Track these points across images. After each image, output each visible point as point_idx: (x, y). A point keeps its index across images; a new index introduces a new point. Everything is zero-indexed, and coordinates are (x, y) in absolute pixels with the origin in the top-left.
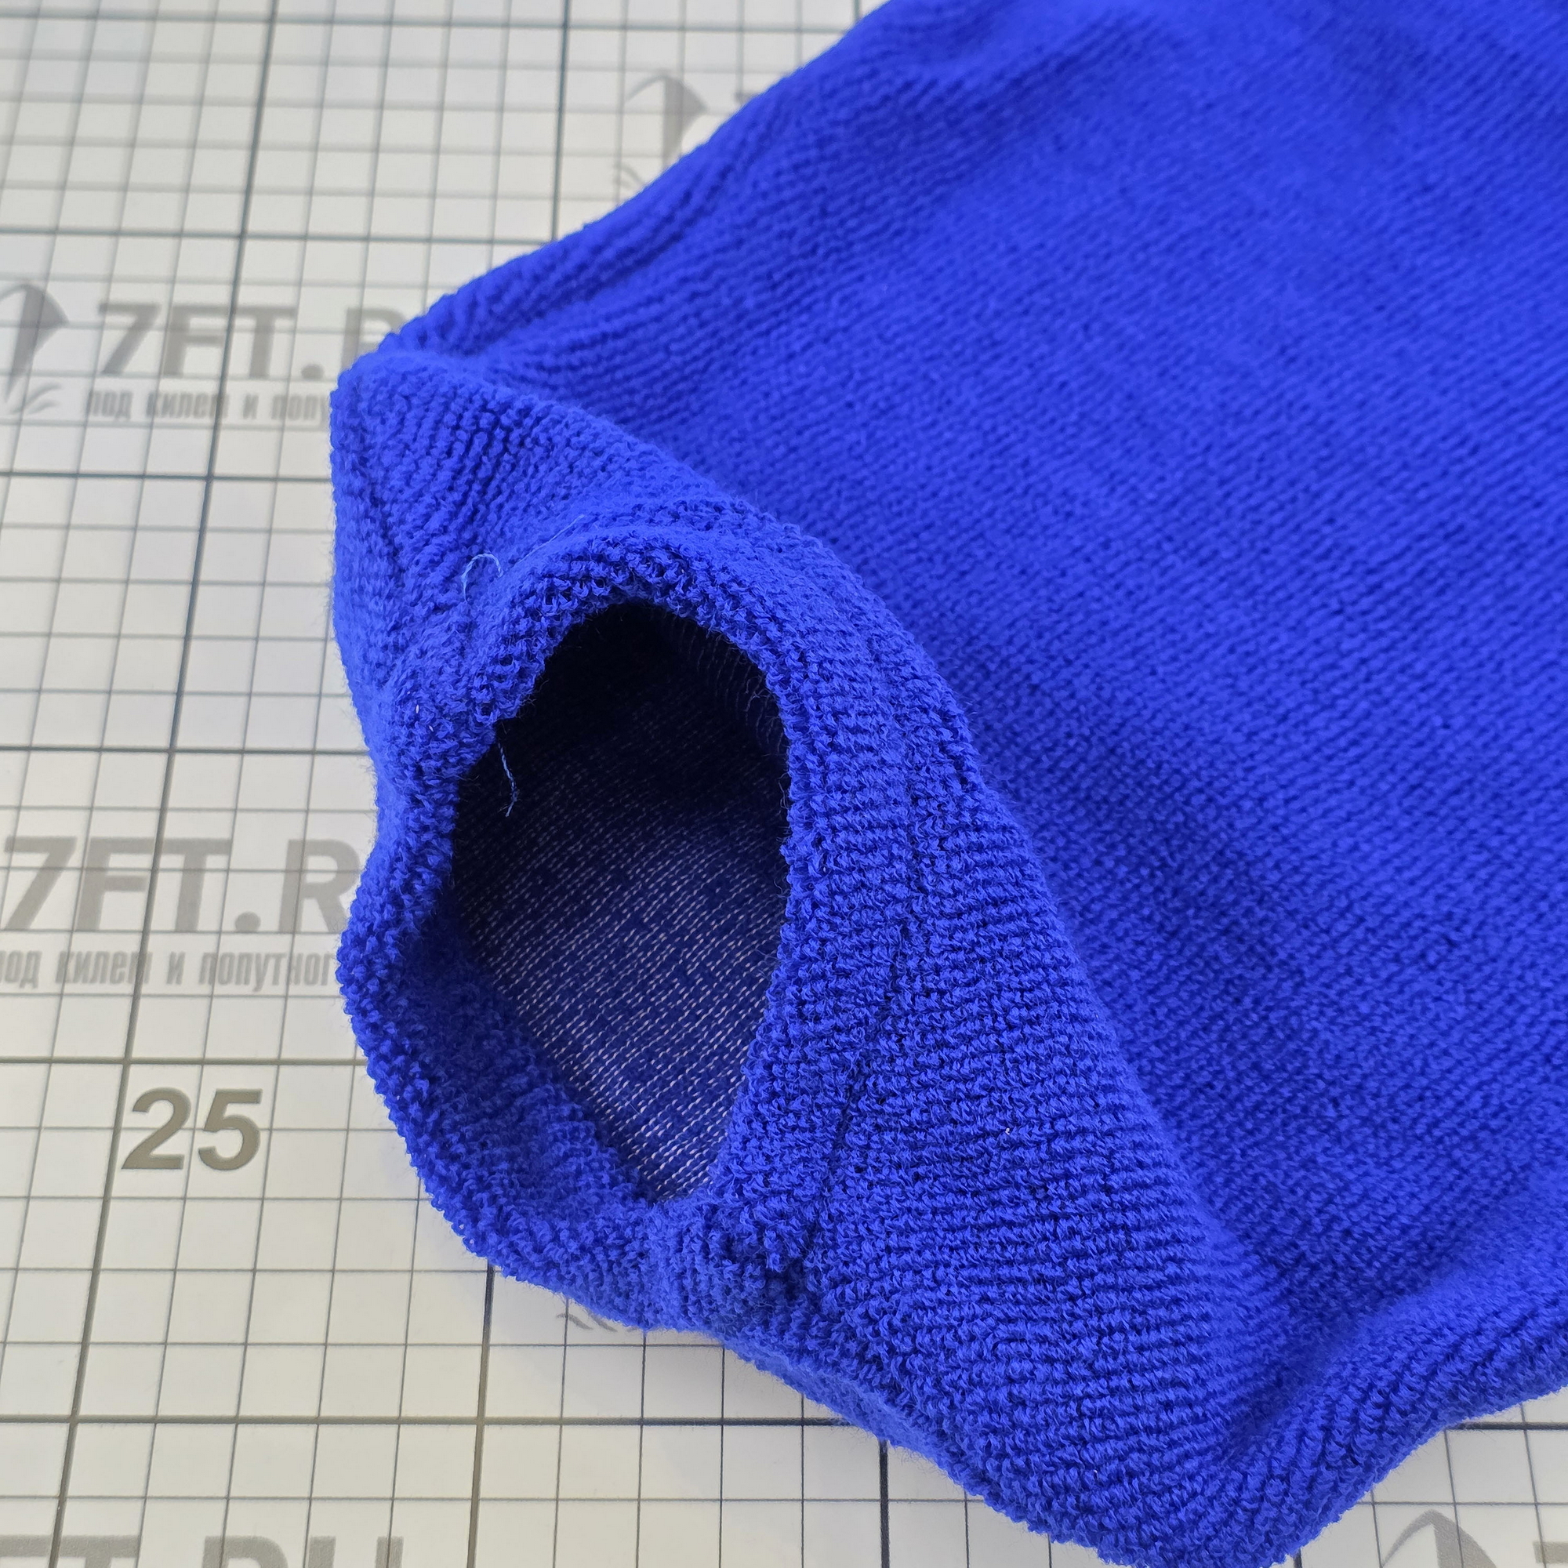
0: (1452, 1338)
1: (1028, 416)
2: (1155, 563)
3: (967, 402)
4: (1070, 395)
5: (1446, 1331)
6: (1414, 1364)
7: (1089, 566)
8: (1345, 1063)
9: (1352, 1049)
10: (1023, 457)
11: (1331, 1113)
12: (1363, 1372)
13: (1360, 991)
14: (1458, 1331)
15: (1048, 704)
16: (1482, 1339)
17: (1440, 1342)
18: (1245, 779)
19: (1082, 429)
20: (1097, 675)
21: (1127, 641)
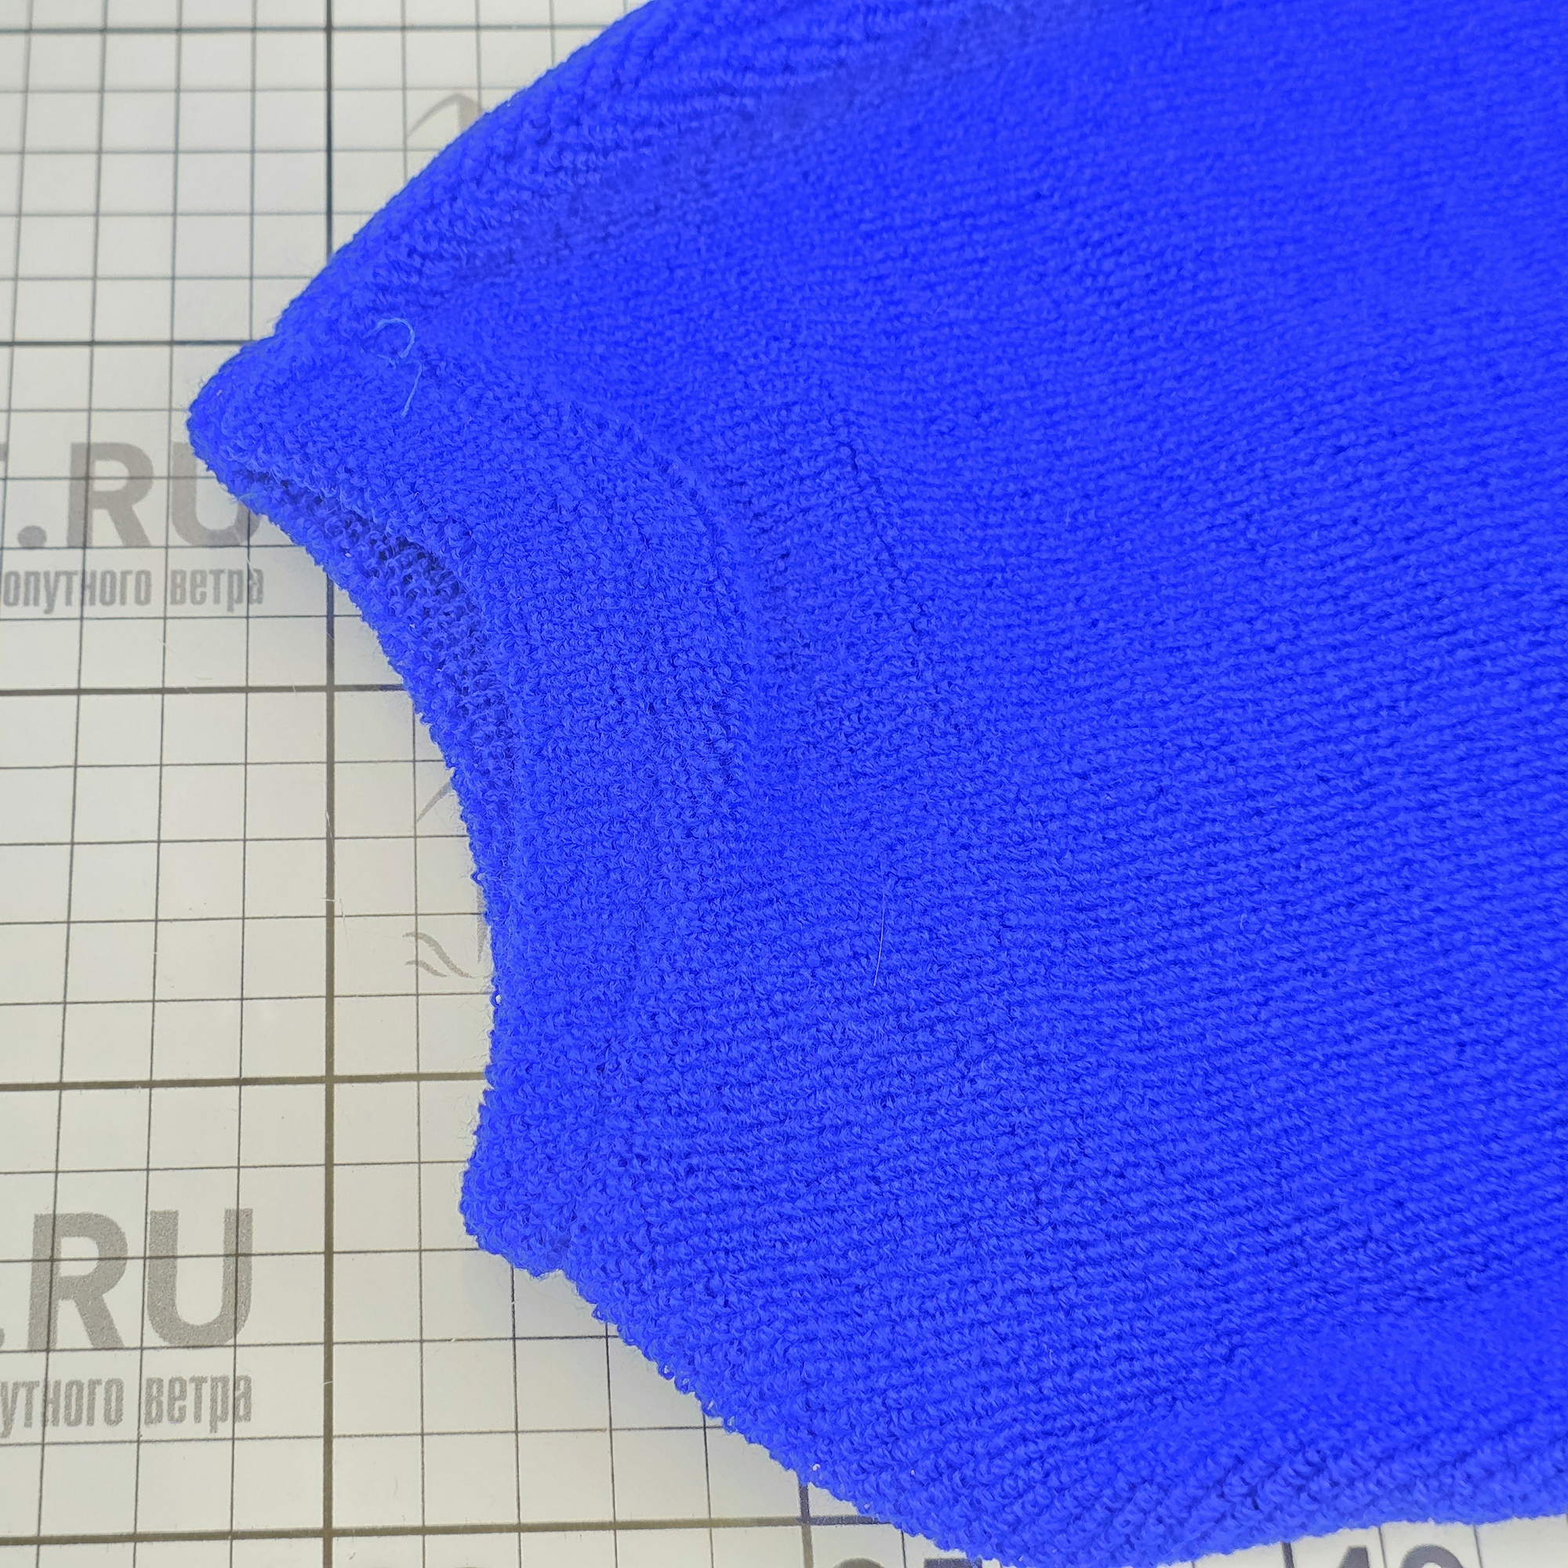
0: (1424, 1429)
1: (1461, 161)
2: (1548, 353)
3: (1395, 125)
4: (1521, 154)
5: (1420, 1419)
6: (1371, 1441)
7: (1465, 333)
8: (1493, 1007)
9: (1511, 997)
10: (1437, 201)
11: (1449, 1057)
12: (1313, 1425)
13: (1550, 934)
14: (1435, 1423)
15: (1348, 474)
16: (1459, 1438)
17: (1408, 1430)
18: (1525, 653)
19: (1519, 195)
20: (1417, 463)
21: (1468, 434)
